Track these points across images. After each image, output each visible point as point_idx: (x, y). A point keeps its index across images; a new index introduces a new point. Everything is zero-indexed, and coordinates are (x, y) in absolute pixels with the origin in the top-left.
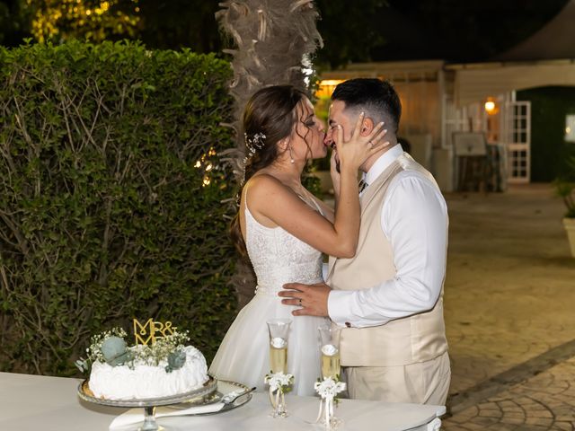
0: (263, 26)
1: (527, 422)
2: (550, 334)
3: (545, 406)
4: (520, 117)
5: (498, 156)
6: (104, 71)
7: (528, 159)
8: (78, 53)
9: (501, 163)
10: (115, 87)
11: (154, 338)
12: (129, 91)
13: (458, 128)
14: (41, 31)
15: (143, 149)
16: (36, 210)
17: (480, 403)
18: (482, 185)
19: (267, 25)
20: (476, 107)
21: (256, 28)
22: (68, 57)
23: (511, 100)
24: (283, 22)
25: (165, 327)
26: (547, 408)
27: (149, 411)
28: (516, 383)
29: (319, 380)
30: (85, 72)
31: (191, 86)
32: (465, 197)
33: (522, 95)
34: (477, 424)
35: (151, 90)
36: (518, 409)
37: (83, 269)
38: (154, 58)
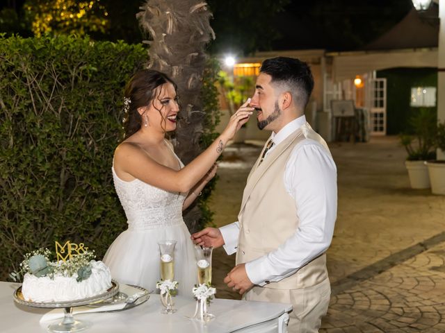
0: (170, 24)
1: (371, 308)
2: (392, 244)
3: (385, 296)
4: (379, 89)
5: (363, 117)
6: (59, 57)
7: (385, 119)
8: (39, 43)
9: (365, 121)
10: (67, 69)
11: (71, 256)
12: (78, 71)
13: (335, 97)
14: (38, 30)
15: (88, 113)
16: (9, 158)
17: (339, 294)
18: (352, 137)
19: (174, 22)
20: (347, 82)
21: (165, 25)
22: (31, 46)
23: (372, 77)
24: (185, 20)
25: (79, 247)
26: (386, 298)
27: (68, 310)
28: (365, 279)
29: (196, 286)
30: (44, 57)
31: (123, 67)
32: (340, 146)
33: (380, 74)
34: (336, 309)
35: (94, 71)
36: (365, 298)
37: (45, 200)
38: (96, 47)
